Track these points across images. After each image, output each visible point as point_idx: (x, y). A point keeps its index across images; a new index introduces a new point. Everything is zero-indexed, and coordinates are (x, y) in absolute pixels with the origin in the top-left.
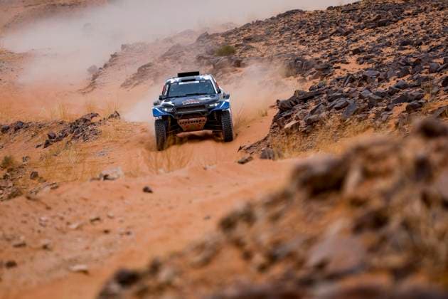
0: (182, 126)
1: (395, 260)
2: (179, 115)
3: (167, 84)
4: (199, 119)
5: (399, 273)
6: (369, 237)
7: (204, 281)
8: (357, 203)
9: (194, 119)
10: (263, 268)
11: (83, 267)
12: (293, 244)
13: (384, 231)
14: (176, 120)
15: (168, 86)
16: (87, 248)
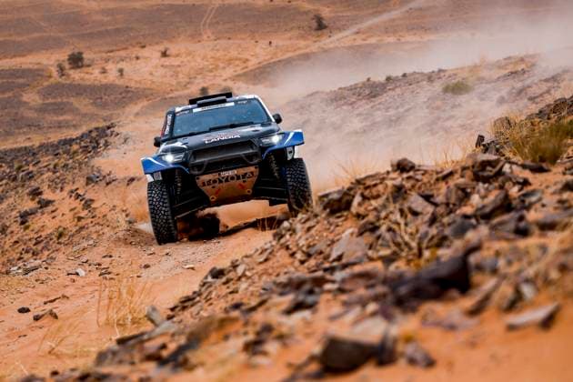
0: (206, 189)
1: (385, 252)
2: (199, 166)
3: (169, 113)
4: (241, 171)
5: (388, 260)
6: (368, 238)
7: (266, 272)
8: (359, 216)
9: (230, 173)
10: (302, 262)
11: (192, 266)
12: (321, 246)
13: (378, 233)
14: (193, 177)
15: (170, 117)
16: (194, 253)
